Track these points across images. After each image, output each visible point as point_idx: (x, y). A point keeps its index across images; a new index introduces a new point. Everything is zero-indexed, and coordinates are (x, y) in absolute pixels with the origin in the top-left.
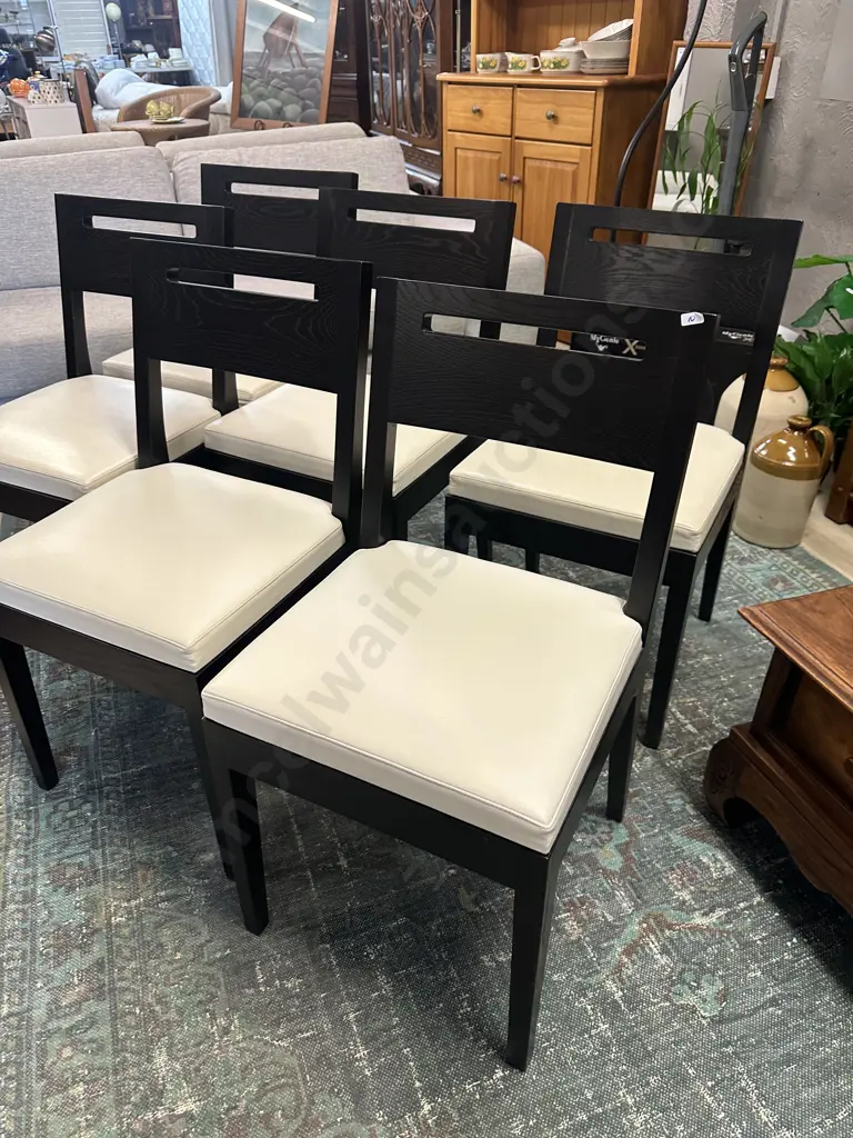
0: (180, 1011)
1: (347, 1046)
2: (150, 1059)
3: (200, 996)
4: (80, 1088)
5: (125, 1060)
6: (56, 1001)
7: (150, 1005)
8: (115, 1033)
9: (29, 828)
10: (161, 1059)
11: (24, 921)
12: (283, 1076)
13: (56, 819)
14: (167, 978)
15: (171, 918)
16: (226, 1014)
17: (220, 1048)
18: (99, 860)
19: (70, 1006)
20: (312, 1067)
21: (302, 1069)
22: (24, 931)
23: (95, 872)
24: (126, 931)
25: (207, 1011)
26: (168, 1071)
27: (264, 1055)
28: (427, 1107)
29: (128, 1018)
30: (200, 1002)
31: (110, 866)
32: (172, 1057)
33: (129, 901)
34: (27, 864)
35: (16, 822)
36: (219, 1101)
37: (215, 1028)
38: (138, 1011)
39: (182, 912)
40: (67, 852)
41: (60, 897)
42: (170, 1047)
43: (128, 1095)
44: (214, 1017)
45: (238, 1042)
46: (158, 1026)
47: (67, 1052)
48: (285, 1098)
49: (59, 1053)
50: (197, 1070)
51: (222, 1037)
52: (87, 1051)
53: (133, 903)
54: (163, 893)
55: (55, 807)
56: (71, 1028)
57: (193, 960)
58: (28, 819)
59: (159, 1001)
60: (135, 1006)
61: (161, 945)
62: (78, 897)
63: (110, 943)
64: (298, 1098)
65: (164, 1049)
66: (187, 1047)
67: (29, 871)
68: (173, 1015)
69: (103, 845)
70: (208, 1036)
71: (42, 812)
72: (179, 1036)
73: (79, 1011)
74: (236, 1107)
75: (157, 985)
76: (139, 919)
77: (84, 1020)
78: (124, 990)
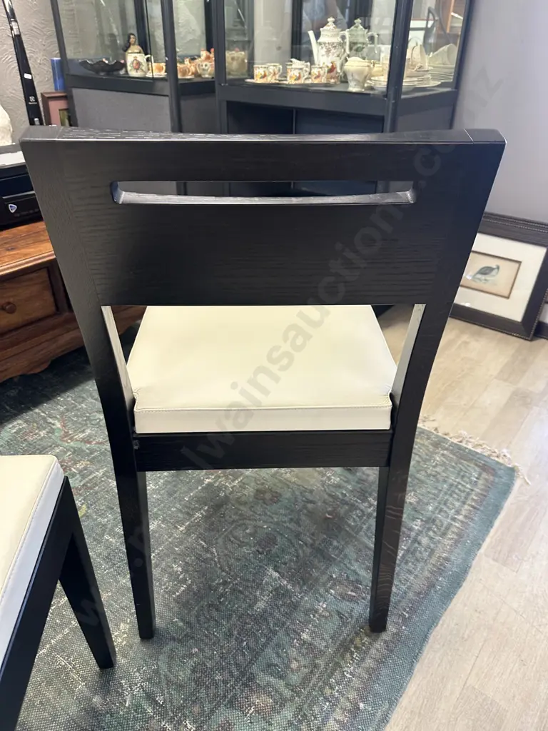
0: (229, 618)
1: (198, 522)
2: (264, 611)
3: (215, 614)
4: (305, 636)
5: (275, 624)
6: (273, 709)
7: (237, 639)
8: (265, 645)
10: (261, 605)
12: (230, 540)
14: (214, 644)
15: (169, 682)
16: (215, 590)
17: (236, 579)
19: (269, 694)
20: (218, 531)
21: (222, 534)
24: (196, 709)
25: (220, 602)
26: (264, 596)
27: (226, 555)
28: (208, 480)
29: (251, 645)
30: (217, 610)
32: (256, 600)
36: (261, 561)
37: (227, 590)
38: (245, 643)
39: (160, 678)
42: (251, 606)
43: (289, 605)
44: (222, 595)
45: (226, 572)
46: (246, 623)
47: (294, 665)
48: (239, 533)
49: (298, 669)
50: (254, 581)
51: (230, 583)
52: (286, 652)
54: (150, 710)
56: (281, 677)
57: (193, 638)
59: (231, 635)
60: (243, 648)
61: (194, 671)
63: (212, 712)
64: (236, 528)
65: (255, 608)
66: (246, 596)
68: (234, 618)
70: (234, 590)
72: (243, 606)
73: (269, 684)
74: (258, 551)
75: (222, 647)
76: (180, 708)
77: (271, 674)
78: (237, 665)
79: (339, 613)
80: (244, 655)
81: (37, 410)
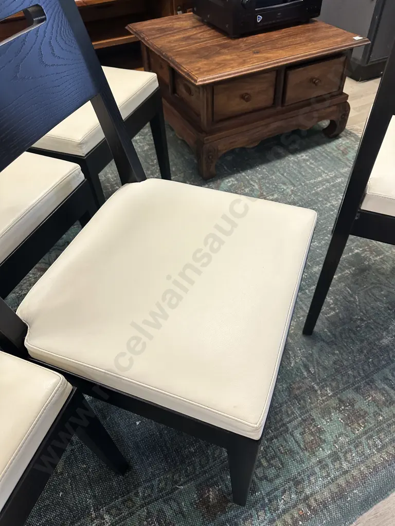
0: (362, 341)
1: (347, 276)
3: (353, 336)
6: (384, 403)
7: (365, 356)
8: (384, 366)
9: (284, 492)
10: (385, 341)
11: (350, 451)
12: (369, 295)
13: (272, 472)
14: (350, 353)
15: (318, 363)
16: (355, 322)
17: (370, 320)
18: (295, 423)
19: (383, 394)
20: (360, 286)
21: (364, 289)
22: (356, 447)
23: (304, 420)
24: (334, 384)
25: (357, 330)
26: (388, 337)
27: (364, 303)
29: (376, 363)
30: (354, 334)
31: (297, 412)
32: (382, 338)
33: (316, 391)
34: (314, 473)
35: (282, 507)
36: (389, 314)
37: (362, 324)
38: (371, 360)
39: (313, 359)
40: (296, 448)
41: (328, 435)
42: (379, 340)
44: (359, 326)
45: (364, 314)
46: (373, 348)
48: (376, 292)
50: (382, 325)
51: (365, 321)
53: (316, 387)
54: (305, 373)
55: (261, 479)
57: (336, 344)
58: (276, 497)
59: (362, 352)
60: (369, 362)
61: (335, 363)
62: (323, 423)
63: (344, 389)
64: (374, 288)
65: (381, 342)
66: (375, 333)
67: (317, 469)
69: (284, 425)
70: (367, 326)
71: (268, 489)
72: (373, 338)
73: (384, 389)
74: (388, 307)
75: (355, 356)
76: (324, 380)
77: (387, 385)
78: (364, 370)
80: (369, 366)
81: (243, 174)
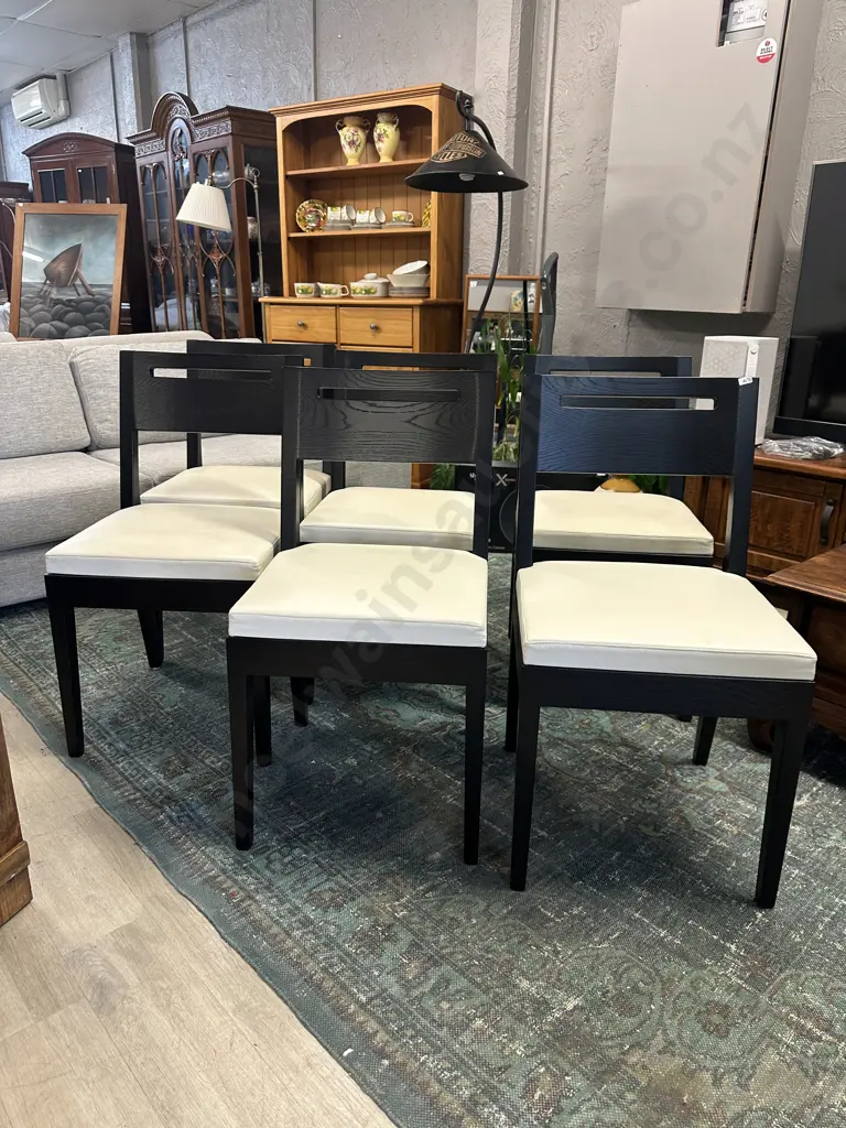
0: (509, 952)
1: (650, 932)
2: (516, 986)
4: (479, 1022)
5: (497, 995)
6: (402, 978)
7: (482, 956)
8: (472, 981)
9: (256, 879)
10: (524, 984)
11: (318, 937)
12: (623, 963)
13: (277, 866)
14: (479, 937)
15: (445, 901)
16: (546, 942)
17: (562, 963)
18: (344, 882)
19: (417, 977)
20: (637, 951)
21: (632, 956)
22: (325, 945)
23: (350, 891)
24: (415, 919)
25: (530, 945)
26: (537, 989)
27: (598, 956)
28: (733, 947)
29: (473, 969)
30: (520, 942)
31: (359, 883)
32: (531, 980)
33: (398, 900)
34: (282, 902)
36: (592, 993)
37: (546, 954)
38: (477, 963)
39: (449, 894)
40: (310, 884)
41: (335, 914)
42: (523, 974)
43: (522, 1013)
44: (539, 947)
45: (572, 955)
46: (501, 966)
47: (445, 1005)
48: (637, 974)
49: (438, 1008)
50: (559, 980)
51: (557, 957)
52: (461, 999)
53: (403, 900)
54: (422, 887)
55: (267, 858)
56: (433, 990)
57: (488, 920)
58: (250, 873)
59: (487, 952)
60: (471, 961)
61: (453, 919)
62: (350, 910)
63: (410, 930)
64: (645, 971)
65: (521, 978)
66: (537, 971)
67: (288, 905)
68: (507, 956)
69: (338, 872)
70: (547, 960)
71: (258, 865)
72: (524, 967)
73: (428, 978)
74: (608, 991)
75: (475, 943)
76: (419, 909)
77: (438, 982)
78: (452, 954)
79: (507, 1068)
80: (462, 960)
